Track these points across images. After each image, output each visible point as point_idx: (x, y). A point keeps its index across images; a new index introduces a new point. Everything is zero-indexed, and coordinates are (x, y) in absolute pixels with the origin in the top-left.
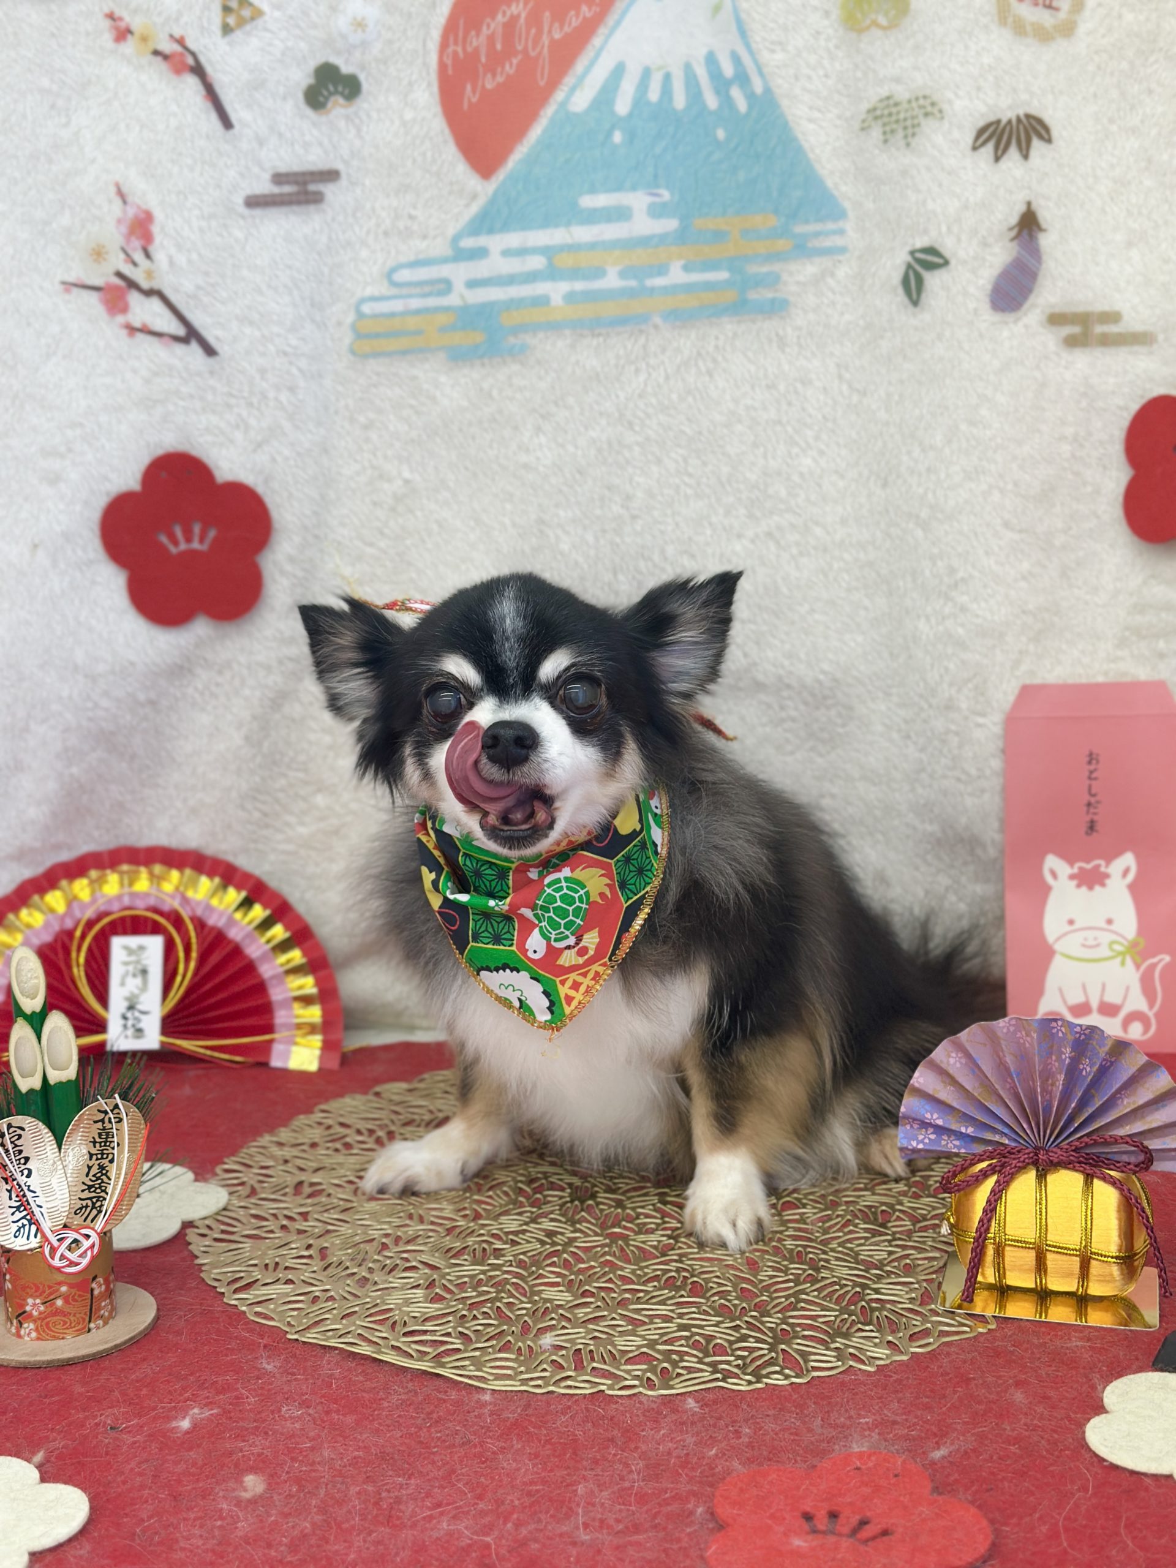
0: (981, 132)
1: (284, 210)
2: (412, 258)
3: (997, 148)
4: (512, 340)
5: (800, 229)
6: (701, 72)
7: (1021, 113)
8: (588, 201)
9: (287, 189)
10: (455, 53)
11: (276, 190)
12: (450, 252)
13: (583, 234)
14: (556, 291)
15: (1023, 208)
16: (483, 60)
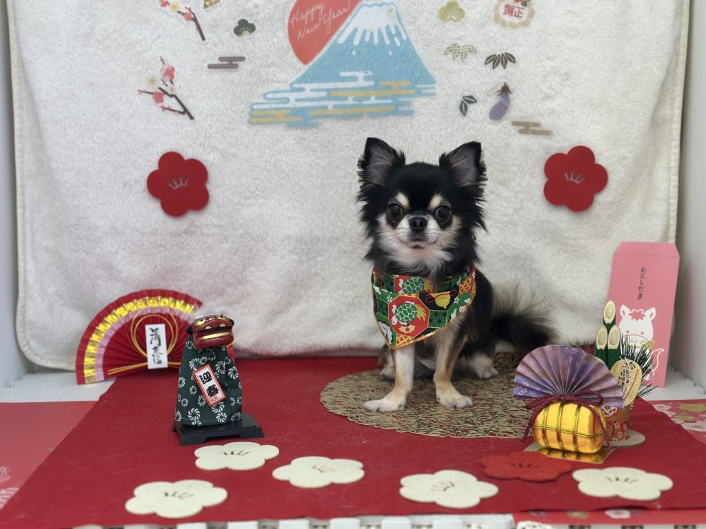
0: (488, 58)
1: (223, 70)
2: (273, 89)
3: (494, 64)
4: (313, 121)
5: (419, 86)
6: (384, 32)
7: (504, 52)
8: (343, 74)
9: (225, 63)
10: (295, 20)
11: (220, 63)
12: (289, 88)
13: (341, 85)
14: (331, 104)
15: (503, 85)
16: (306, 23)
